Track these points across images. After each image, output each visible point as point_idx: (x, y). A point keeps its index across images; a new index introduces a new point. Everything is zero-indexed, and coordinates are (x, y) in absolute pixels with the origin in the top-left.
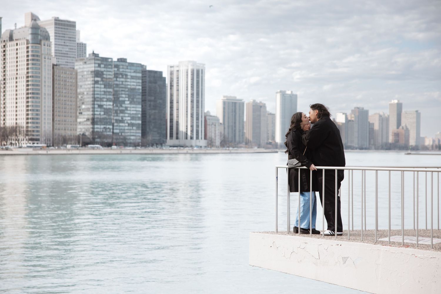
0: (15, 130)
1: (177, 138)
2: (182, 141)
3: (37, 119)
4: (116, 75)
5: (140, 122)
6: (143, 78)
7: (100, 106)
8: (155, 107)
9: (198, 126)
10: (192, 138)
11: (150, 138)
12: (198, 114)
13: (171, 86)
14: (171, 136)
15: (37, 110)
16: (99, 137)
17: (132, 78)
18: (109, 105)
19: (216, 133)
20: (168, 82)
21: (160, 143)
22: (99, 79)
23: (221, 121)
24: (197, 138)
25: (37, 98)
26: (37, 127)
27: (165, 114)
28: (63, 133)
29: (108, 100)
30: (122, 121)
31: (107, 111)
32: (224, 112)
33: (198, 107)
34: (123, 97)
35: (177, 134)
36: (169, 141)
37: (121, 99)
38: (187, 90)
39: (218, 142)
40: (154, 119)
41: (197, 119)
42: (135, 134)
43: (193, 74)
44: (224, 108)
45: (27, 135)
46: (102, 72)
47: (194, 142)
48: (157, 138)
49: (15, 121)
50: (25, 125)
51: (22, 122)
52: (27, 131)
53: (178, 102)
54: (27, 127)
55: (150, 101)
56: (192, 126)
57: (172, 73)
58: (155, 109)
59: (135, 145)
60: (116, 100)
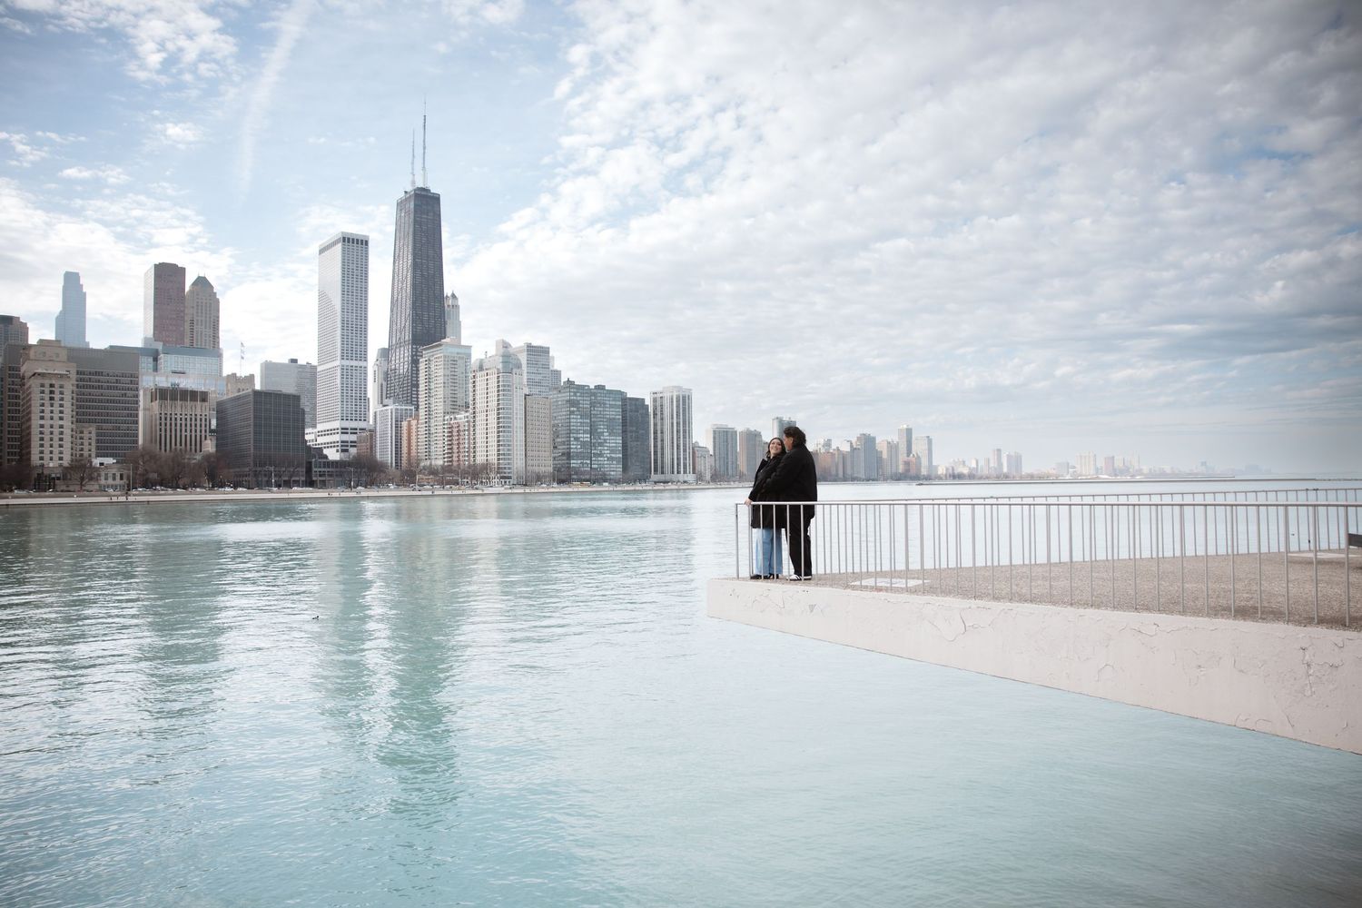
0: (486, 467)
1: (662, 473)
2: (668, 476)
3: (509, 455)
4: (593, 405)
5: (621, 456)
6: (624, 406)
7: (577, 439)
8: (637, 439)
9: (685, 459)
10: (678, 472)
11: (631, 474)
12: (685, 445)
13: (655, 414)
14: (656, 471)
15: (509, 445)
16: (576, 474)
17: (611, 406)
18: (586, 437)
19: (706, 466)
20: (651, 410)
21: (643, 479)
22: (575, 409)
23: (711, 453)
24: (685, 472)
25: (509, 431)
26: (509, 464)
27: (648, 446)
28: (536, 469)
29: (585, 432)
30: (601, 455)
31: (583, 444)
32: (714, 442)
33: (685, 437)
34: (602, 428)
35: (662, 467)
36: (654, 477)
37: (599, 430)
38: (672, 418)
39: (708, 477)
40: (637, 452)
41: (685, 451)
42: (616, 470)
43: (678, 401)
44: (714, 438)
45: (498, 473)
46: (578, 401)
47: (682, 477)
48: (639, 473)
49: (485, 458)
50: (496, 462)
51: (493, 459)
52: (498, 468)
53: (662, 433)
54: (499, 464)
55: (631, 432)
56: (678, 459)
57: (655, 400)
58: (637, 441)
59: (616, 482)
60: (593, 431)
